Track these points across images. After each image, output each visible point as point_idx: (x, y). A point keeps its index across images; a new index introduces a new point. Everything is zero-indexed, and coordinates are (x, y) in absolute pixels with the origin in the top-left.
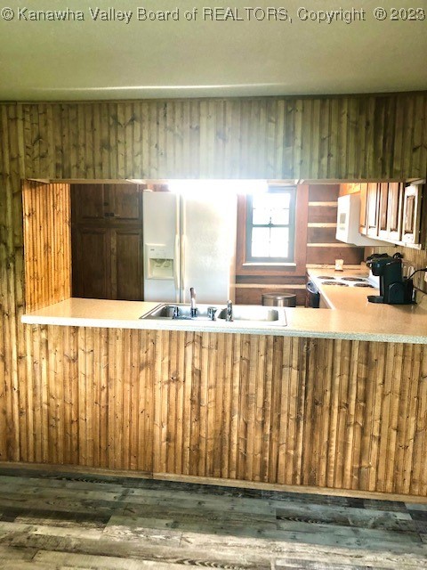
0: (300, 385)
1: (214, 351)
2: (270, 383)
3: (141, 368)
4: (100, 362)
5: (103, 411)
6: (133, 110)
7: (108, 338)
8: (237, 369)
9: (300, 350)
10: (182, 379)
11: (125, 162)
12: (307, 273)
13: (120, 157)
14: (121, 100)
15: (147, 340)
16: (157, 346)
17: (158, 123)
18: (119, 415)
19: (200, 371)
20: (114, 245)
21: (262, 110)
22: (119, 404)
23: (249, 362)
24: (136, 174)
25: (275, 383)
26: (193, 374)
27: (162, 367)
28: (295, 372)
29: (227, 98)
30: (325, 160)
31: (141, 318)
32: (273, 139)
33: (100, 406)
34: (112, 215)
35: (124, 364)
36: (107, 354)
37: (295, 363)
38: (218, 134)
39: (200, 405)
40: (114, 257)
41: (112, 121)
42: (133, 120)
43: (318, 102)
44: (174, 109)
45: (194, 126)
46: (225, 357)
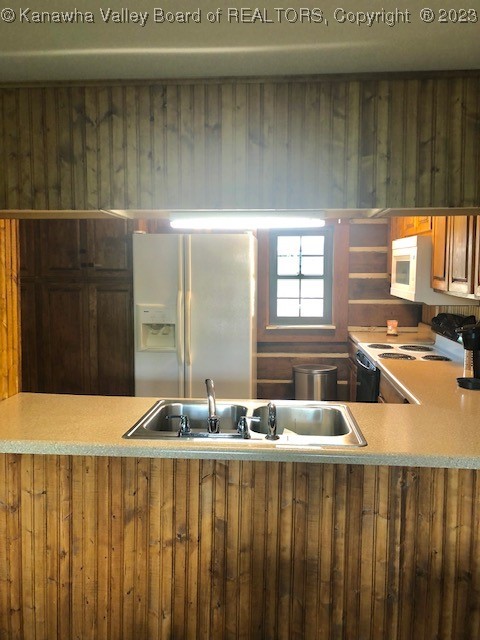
0: (392, 544)
1: (249, 491)
2: (341, 541)
3: (126, 520)
4: (58, 510)
5: (64, 593)
6: (110, 98)
7: (71, 470)
8: (288, 518)
9: (391, 487)
10: (196, 536)
11: (99, 182)
12: (350, 338)
13: (91, 175)
14: (92, 81)
15: (137, 472)
16: (153, 484)
17: (152, 119)
18: (91, 599)
19: (226, 524)
20: (93, 306)
21: (323, 97)
22: (89, 581)
23: (306, 506)
24: (116, 203)
25: (351, 541)
26: (213, 529)
27: (162, 518)
28: (383, 522)
29: (266, 77)
30: (426, 177)
31: (125, 436)
32: (342, 144)
33: (58, 584)
34: (91, 265)
35: (97, 514)
36: (70, 498)
37: (383, 506)
38: (251, 136)
39: (225, 580)
40: (93, 322)
41: (75, 117)
42: (111, 113)
43: (415, 84)
44: (178, 95)
45: (212, 123)
46: (267, 499)
